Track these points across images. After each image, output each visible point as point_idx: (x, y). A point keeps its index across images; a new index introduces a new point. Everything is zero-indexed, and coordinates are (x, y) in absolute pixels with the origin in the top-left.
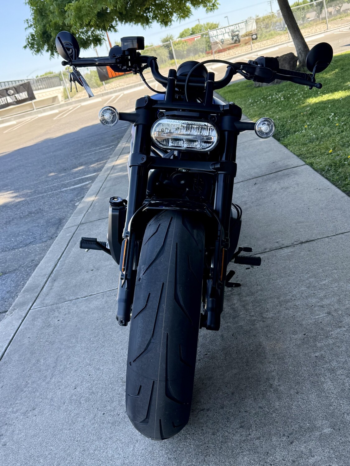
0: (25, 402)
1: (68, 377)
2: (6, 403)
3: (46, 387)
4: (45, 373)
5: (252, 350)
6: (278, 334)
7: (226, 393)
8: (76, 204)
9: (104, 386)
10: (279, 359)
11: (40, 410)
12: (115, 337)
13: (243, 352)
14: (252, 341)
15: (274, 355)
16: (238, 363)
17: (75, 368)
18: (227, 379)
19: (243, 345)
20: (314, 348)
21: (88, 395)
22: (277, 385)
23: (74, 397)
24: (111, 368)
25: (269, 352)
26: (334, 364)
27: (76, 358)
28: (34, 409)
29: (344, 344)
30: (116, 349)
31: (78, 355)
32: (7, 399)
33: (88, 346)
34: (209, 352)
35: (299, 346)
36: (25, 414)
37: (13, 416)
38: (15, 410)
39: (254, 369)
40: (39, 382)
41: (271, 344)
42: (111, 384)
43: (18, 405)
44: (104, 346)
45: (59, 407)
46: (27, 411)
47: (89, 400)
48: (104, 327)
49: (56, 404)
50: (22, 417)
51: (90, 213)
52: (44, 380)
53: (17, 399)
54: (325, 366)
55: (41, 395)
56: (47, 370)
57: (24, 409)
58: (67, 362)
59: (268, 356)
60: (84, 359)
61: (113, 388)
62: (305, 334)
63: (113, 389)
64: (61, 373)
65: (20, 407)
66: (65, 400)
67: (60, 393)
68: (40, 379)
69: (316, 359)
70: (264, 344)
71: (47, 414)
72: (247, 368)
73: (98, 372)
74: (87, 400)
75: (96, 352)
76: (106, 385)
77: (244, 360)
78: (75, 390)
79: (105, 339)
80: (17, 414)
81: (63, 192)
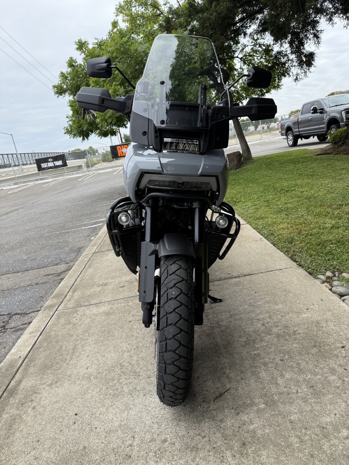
1: (82, 360)
5: (212, 348)
6: (229, 337)
8: (92, 238)
13: (205, 349)
17: (87, 354)
19: (205, 344)
20: (254, 348)
21: (96, 374)
23: (86, 375)
26: (267, 359)
28: (57, 383)
32: (37, 374)
35: (243, 347)
37: (41, 387)
38: (43, 382)
41: (225, 344)
42: (113, 367)
43: (45, 379)
45: (75, 382)
47: (97, 378)
49: (73, 380)
50: (47, 388)
51: (102, 245)
54: (261, 361)
55: (62, 372)
57: (50, 382)
58: (81, 350)
62: (247, 338)
65: (46, 381)
66: (79, 377)
69: (255, 356)
72: (208, 360)
73: (104, 358)
74: (96, 378)
77: (206, 355)
78: (87, 370)
80: (44, 386)
81: (83, 229)
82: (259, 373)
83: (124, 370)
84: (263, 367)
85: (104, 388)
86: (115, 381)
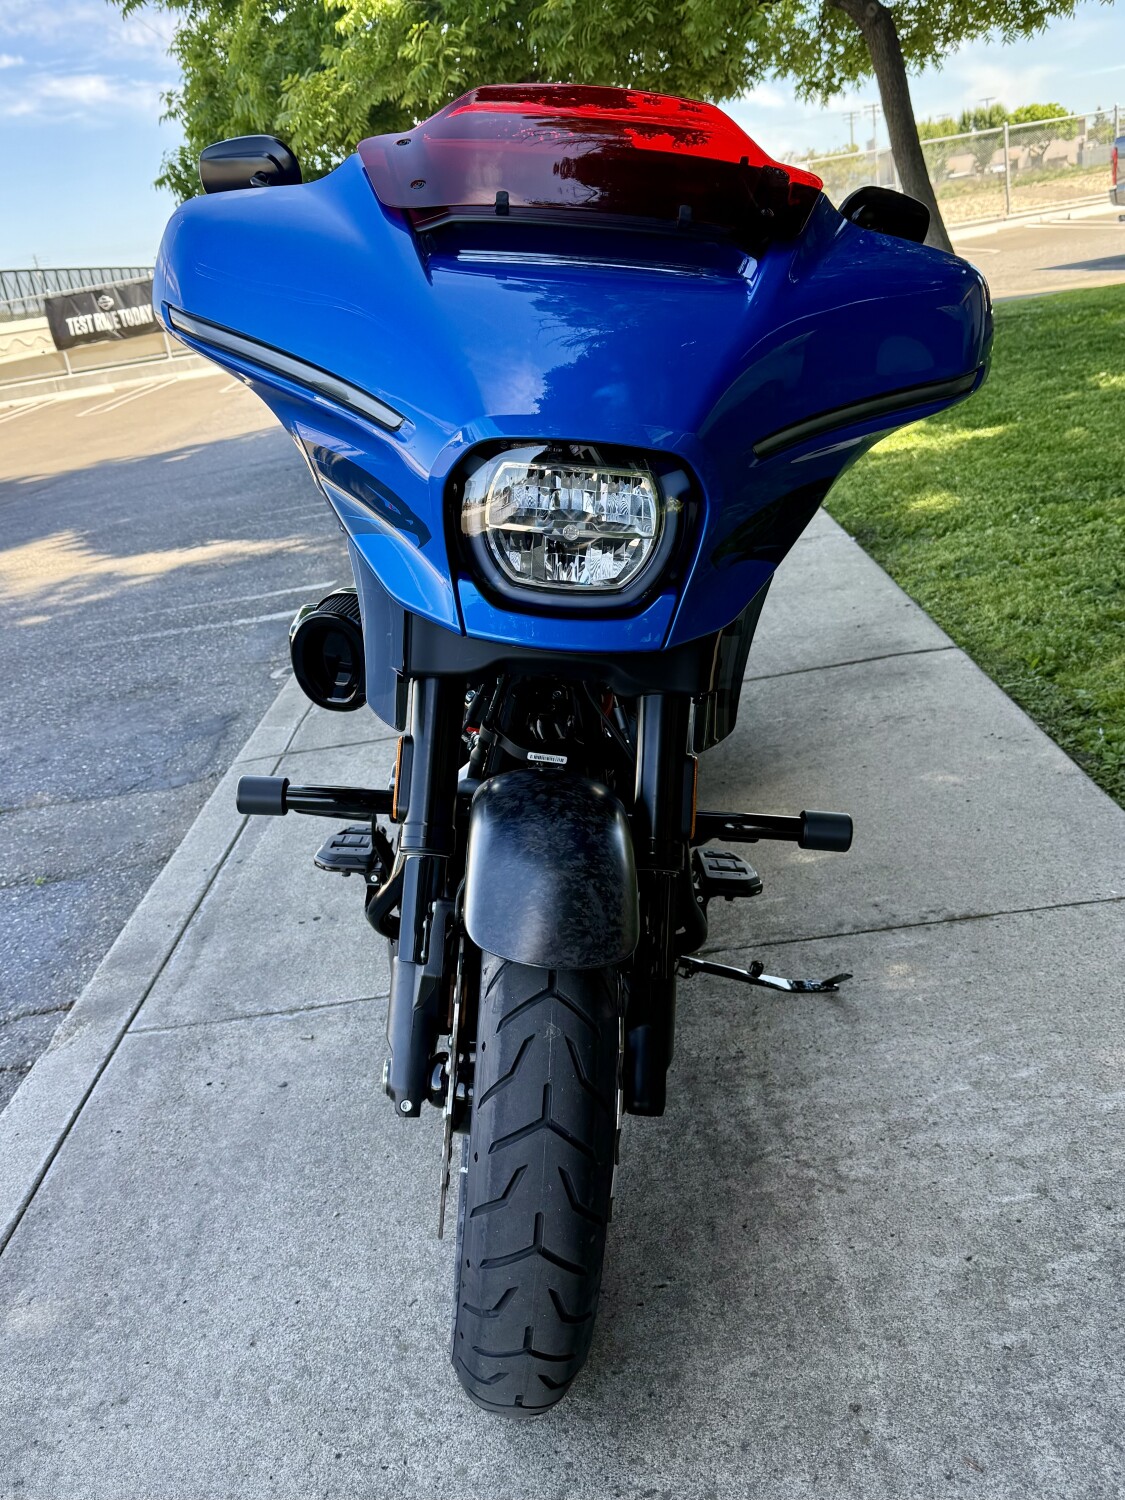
0: (96, 1368)
1: (231, 1297)
2: (39, 1363)
3: (164, 1322)
4: (163, 1270)
5: (805, 1293)
6: (885, 1243)
7: (724, 1442)
8: (275, 676)
9: (342, 1353)
10: (888, 1338)
11: (143, 1405)
12: (377, 1174)
13: (776, 1295)
14: (805, 1259)
15: (873, 1320)
16: (760, 1333)
17: (252, 1269)
18: (725, 1387)
19: (775, 1268)
20: (999, 1314)
21: (289, 1377)
22: (885, 1435)
24: (364, 1286)
25: (857, 1307)
26: (1064, 1384)
27: (256, 1233)
28: (124, 1402)
29: (1092, 1315)
30: (382, 1220)
31: (264, 1220)
33: (296, 1192)
34: (670, 1278)
35: (951, 1300)
36: (95, 1412)
37: (58, 1415)
38: (64, 1393)
39: (814, 1366)
40: (142, 1302)
41: (866, 1280)
42: (364, 1346)
43: (75, 1376)
44: (344, 1200)
45: (203, 1404)
46: (102, 1404)
47: (295, 1395)
48: (347, 1132)
49: (191, 1394)
50: (84, 1425)
52: (158, 1298)
53: (73, 1354)
55: (146, 1349)
56: (168, 1261)
57: (94, 1395)
58: (229, 1243)
59: (855, 1324)
60: (283, 1238)
61: (369, 1362)
63: (370, 1368)
64: (210, 1281)
65: (79, 1386)
66: (219, 1381)
67: (205, 1353)
68: (145, 1291)
69: (1008, 1357)
70: (843, 1274)
71: (165, 1426)
72: (789, 1359)
73: (325, 1295)
74: (290, 1395)
75: (318, 1220)
76: (347, 1351)
77: (781, 1327)
78: (253, 1349)
79: (348, 1175)
80: (70, 1411)
81: (236, 629)
82: (1030, 1451)
83: (411, 1367)
84: (1046, 1422)
85: (326, 1454)
86: (375, 1424)
